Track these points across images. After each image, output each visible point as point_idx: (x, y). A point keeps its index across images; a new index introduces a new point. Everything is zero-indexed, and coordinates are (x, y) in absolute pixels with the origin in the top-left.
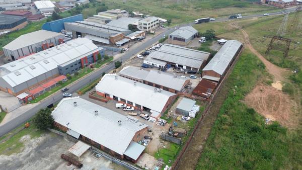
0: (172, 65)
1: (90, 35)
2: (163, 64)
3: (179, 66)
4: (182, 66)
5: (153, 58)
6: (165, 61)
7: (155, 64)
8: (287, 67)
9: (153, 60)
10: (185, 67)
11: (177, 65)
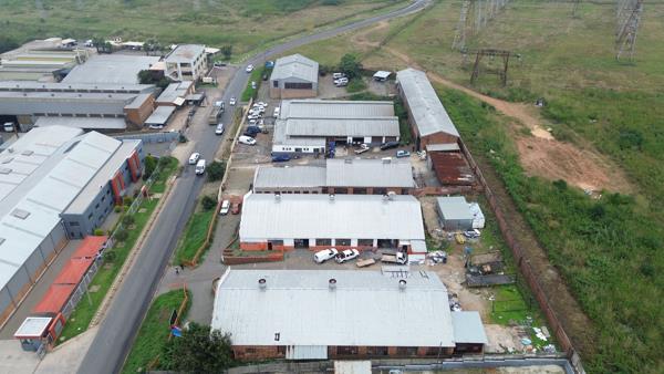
0: (340, 141)
1: (50, 115)
2: (321, 144)
3: (354, 139)
4: (362, 140)
5: (292, 137)
6: (322, 137)
7: (302, 147)
8: (522, 101)
9: (293, 141)
10: (368, 140)
11: (350, 139)
